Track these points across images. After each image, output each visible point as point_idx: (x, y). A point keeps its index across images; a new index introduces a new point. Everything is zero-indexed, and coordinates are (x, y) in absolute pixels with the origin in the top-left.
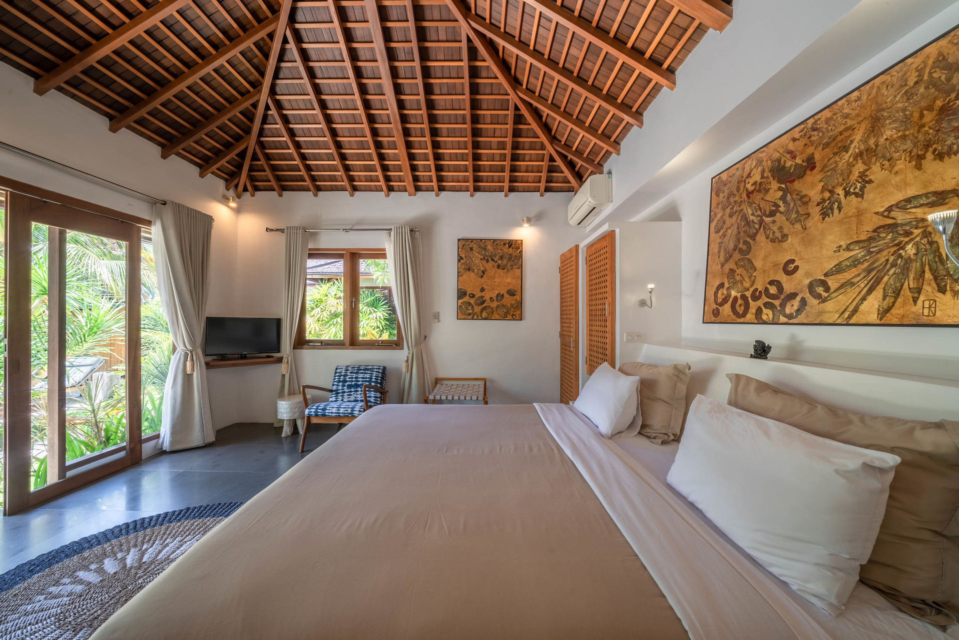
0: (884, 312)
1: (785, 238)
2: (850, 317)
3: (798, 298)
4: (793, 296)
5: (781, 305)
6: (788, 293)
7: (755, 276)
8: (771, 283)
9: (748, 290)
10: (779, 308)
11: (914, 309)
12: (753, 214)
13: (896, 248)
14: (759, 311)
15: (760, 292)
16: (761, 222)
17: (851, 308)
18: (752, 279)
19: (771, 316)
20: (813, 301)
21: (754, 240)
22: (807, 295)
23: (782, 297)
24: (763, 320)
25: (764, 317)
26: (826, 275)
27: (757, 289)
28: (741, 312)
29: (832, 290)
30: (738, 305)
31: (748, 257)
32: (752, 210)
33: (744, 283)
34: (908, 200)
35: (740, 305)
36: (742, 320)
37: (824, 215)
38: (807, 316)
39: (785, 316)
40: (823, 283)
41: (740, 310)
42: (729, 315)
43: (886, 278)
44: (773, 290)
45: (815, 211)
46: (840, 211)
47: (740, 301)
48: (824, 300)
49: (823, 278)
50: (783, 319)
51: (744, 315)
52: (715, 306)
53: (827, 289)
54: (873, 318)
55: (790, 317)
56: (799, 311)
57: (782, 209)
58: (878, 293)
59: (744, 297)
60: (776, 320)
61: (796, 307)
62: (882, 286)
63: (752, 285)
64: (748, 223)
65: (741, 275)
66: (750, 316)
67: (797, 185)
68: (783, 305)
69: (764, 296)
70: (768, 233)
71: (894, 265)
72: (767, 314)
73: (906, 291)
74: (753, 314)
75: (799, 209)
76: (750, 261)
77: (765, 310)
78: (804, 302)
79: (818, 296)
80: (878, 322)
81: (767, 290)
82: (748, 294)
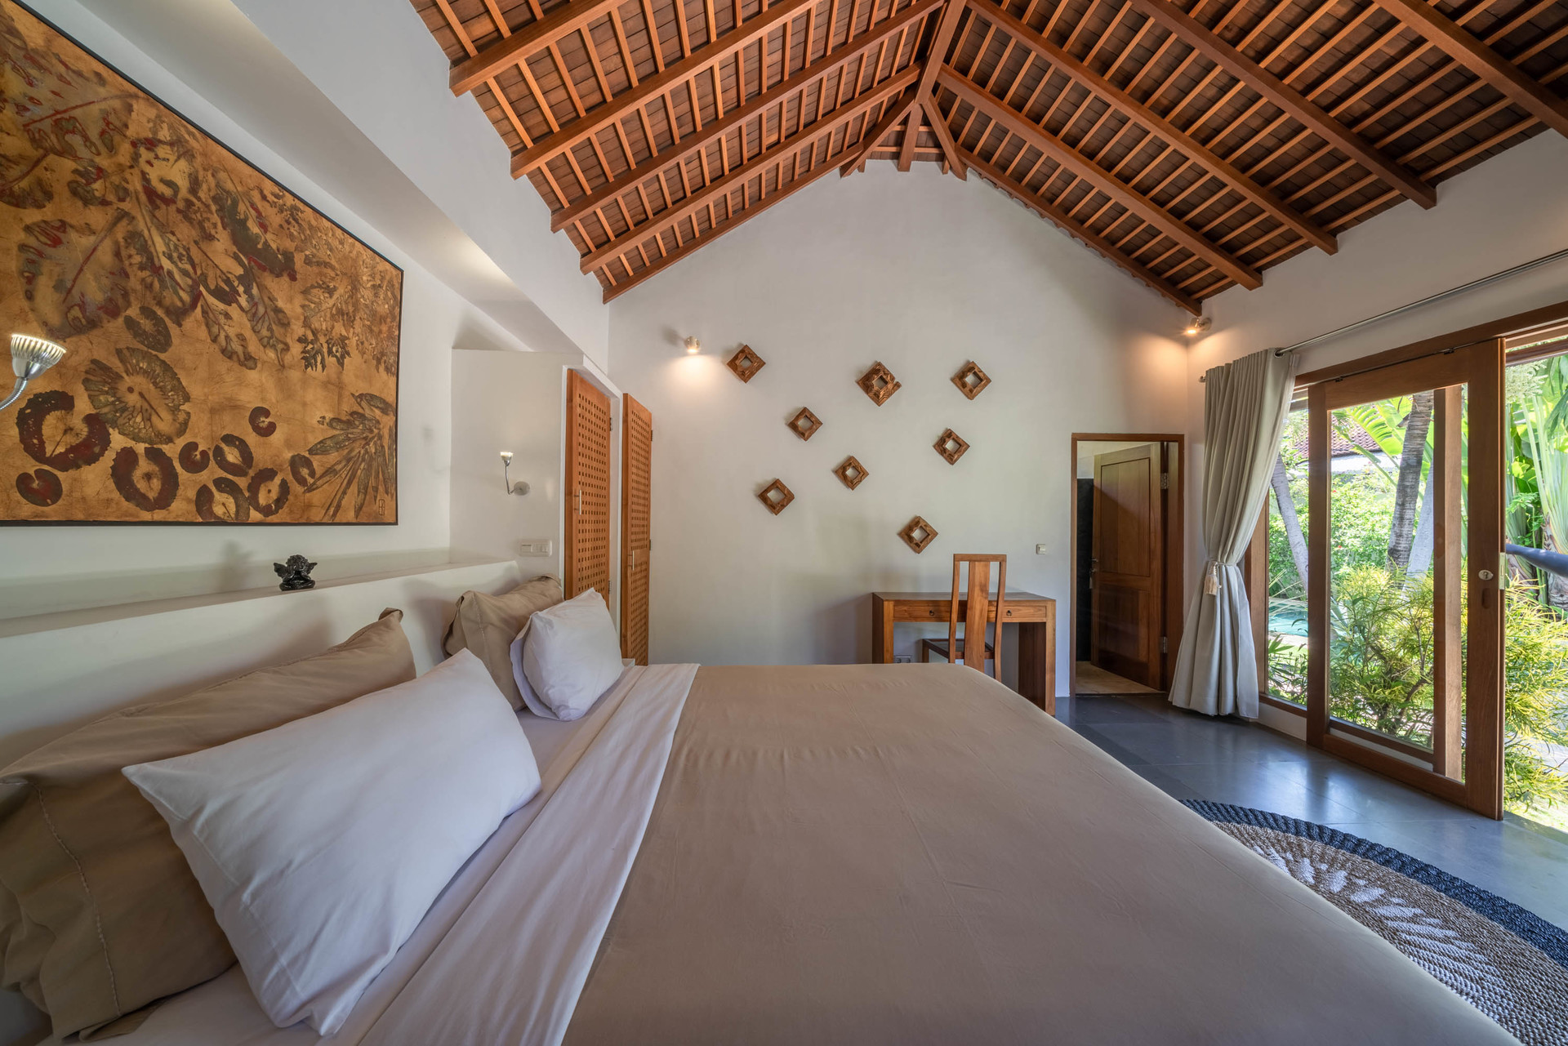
0: (359, 510)
1: (250, 363)
2: (335, 515)
3: (277, 480)
4: (267, 475)
5: (250, 488)
6: (261, 466)
7: (188, 414)
8: (229, 439)
9: (169, 440)
10: (247, 494)
11: (375, 507)
12: (170, 258)
13: (363, 442)
14: (203, 498)
15: (204, 453)
16: (196, 297)
17: (335, 504)
18: (181, 417)
19: (232, 508)
20: (297, 488)
21: (180, 325)
22: (290, 478)
23: (252, 473)
24: (216, 517)
25: (219, 510)
26: (311, 451)
27: (194, 446)
28: (152, 495)
29: (317, 476)
30: (137, 475)
31: (162, 356)
32: (167, 245)
33: (154, 418)
34: (372, 397)
35: (148, 476)
36: (159, 515)
37: (308, 360)
38: (291, 512)
39: (258, 508)
40: (308, 463)
41: (152, 489)
42: (109, 501)
43: (359, 471)
44: (232, 456)
45: (296, 349)
46: (324, 367)
47: (144, 465)
48: (310, 489)
49: (307, 454)
50: (255, 515)
51: (165, 499)
52: (31, 467)
53: (312, 474)
54: (351, 516)
55: (267, 511)
56: (280, 502)
57: (243, 300)
58: (354, 488)
59: (154, 455)
60: (242, 518)
61: (274, 495)
62: (356, 480)
63: (182, 431)
64: (157, 270)
65: (141, 394)
66: (180, 506)
67: (270, 281)
68: (254, 488)
69: (212, 463)
70: (215, 329)
71: (363, 460)
72: (223, 504)
73: (370, 490)
74: (189, 501)
75: (274, 327)
76: (166, 367)
77: (218, 496)
78: (284, 488)
79: (302, 481)
80: (354, 521)
81: (218, 452)
82: (172, 450)
